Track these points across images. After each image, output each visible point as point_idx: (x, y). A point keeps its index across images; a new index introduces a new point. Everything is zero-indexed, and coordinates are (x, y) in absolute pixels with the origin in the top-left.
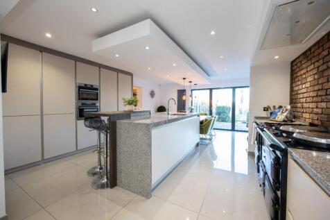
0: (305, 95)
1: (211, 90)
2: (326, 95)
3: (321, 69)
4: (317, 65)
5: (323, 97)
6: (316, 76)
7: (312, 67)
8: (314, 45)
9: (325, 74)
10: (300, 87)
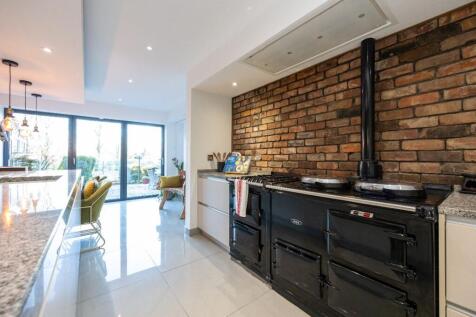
0: (260, 140)
1: (73, 118)
2: (296, 139)
3: (284, 110)
4: (278, 105)
5: (291, 142)
6: (277, 118)
7: (271, 107)
8: (274, 83)
9: (292, 116)
10: (250, 130)
